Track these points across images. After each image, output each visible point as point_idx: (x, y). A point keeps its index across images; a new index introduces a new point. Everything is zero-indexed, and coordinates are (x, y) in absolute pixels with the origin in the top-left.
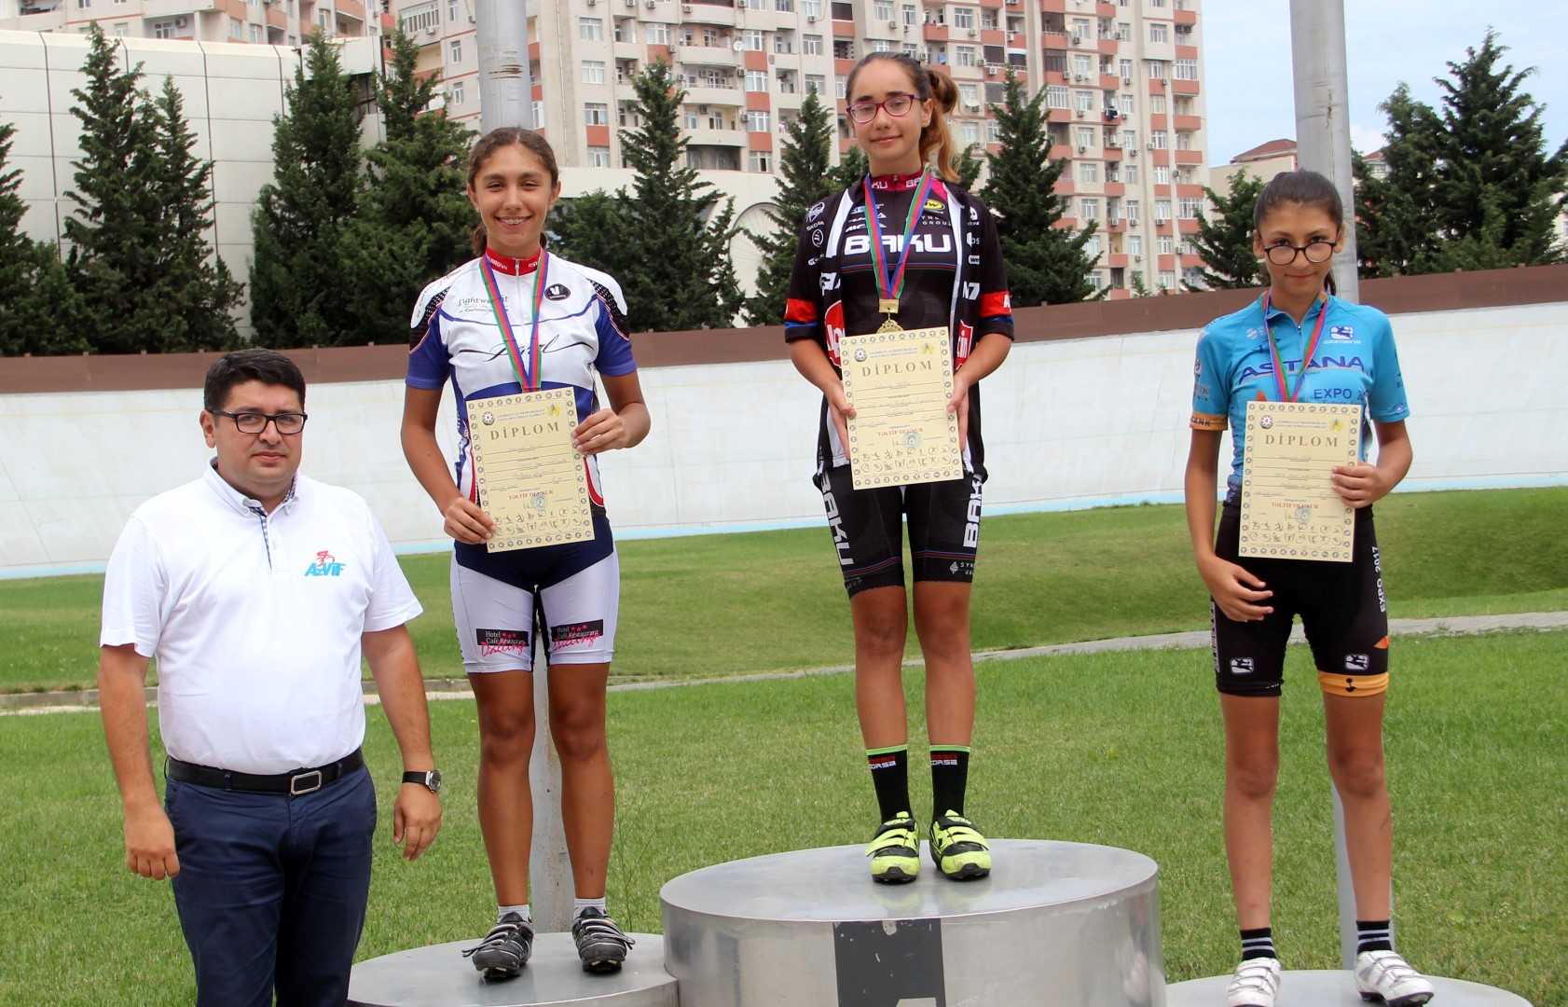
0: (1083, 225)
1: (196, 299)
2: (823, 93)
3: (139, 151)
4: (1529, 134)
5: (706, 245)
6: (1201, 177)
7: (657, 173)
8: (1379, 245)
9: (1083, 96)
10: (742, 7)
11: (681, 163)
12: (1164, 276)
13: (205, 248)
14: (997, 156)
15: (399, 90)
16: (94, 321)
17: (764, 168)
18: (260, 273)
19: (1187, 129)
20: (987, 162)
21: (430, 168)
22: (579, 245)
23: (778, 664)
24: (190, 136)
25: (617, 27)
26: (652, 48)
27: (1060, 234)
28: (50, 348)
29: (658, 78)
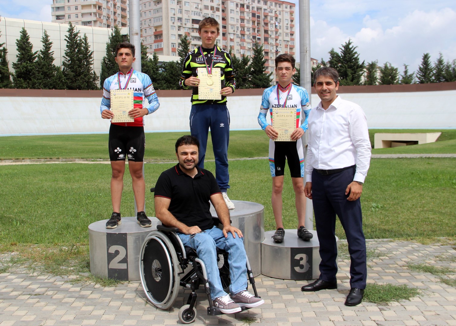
0: (270, 73)
1: (89, 79)
2: (220, 43)
3: (78, 48)
4: (357, 59)
9: (271, 47)
13: (91, 69)
16: (68, 83)
18: (102, 74)
20: (251, 59)
22: (168, 72)
24: (89, 46)
25: (179, 28)
26: (185, 33)
27: (265, 74)
28: (58, 88)
29: (185, 39)
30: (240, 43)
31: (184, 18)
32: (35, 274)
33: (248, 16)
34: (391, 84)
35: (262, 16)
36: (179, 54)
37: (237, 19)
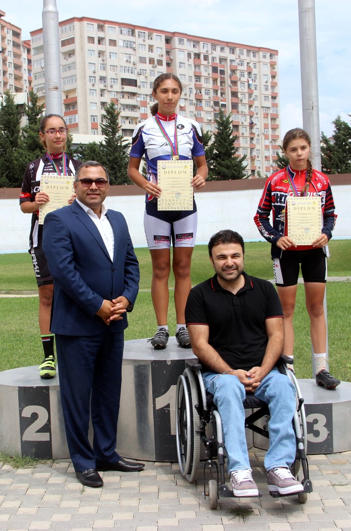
0: (242, 156)
5: (127, 159)
6: (278, 143)
7: (112, 137)
8: (331, 164)
9: (243, 117)
10: (140, 87)
11: (120, 133)
12: (267, 172)
14: (216, 134)
15: (32, 109)
19: (275, 128)
20: (213, 136)
25: (101, 92)
26: (112, 100)
27: (236, 158)
29: (112, 108)
30: (194, 113)
31: (109, 78)
33: (206, 72)
35: (227, 71)
36: (103, 131)
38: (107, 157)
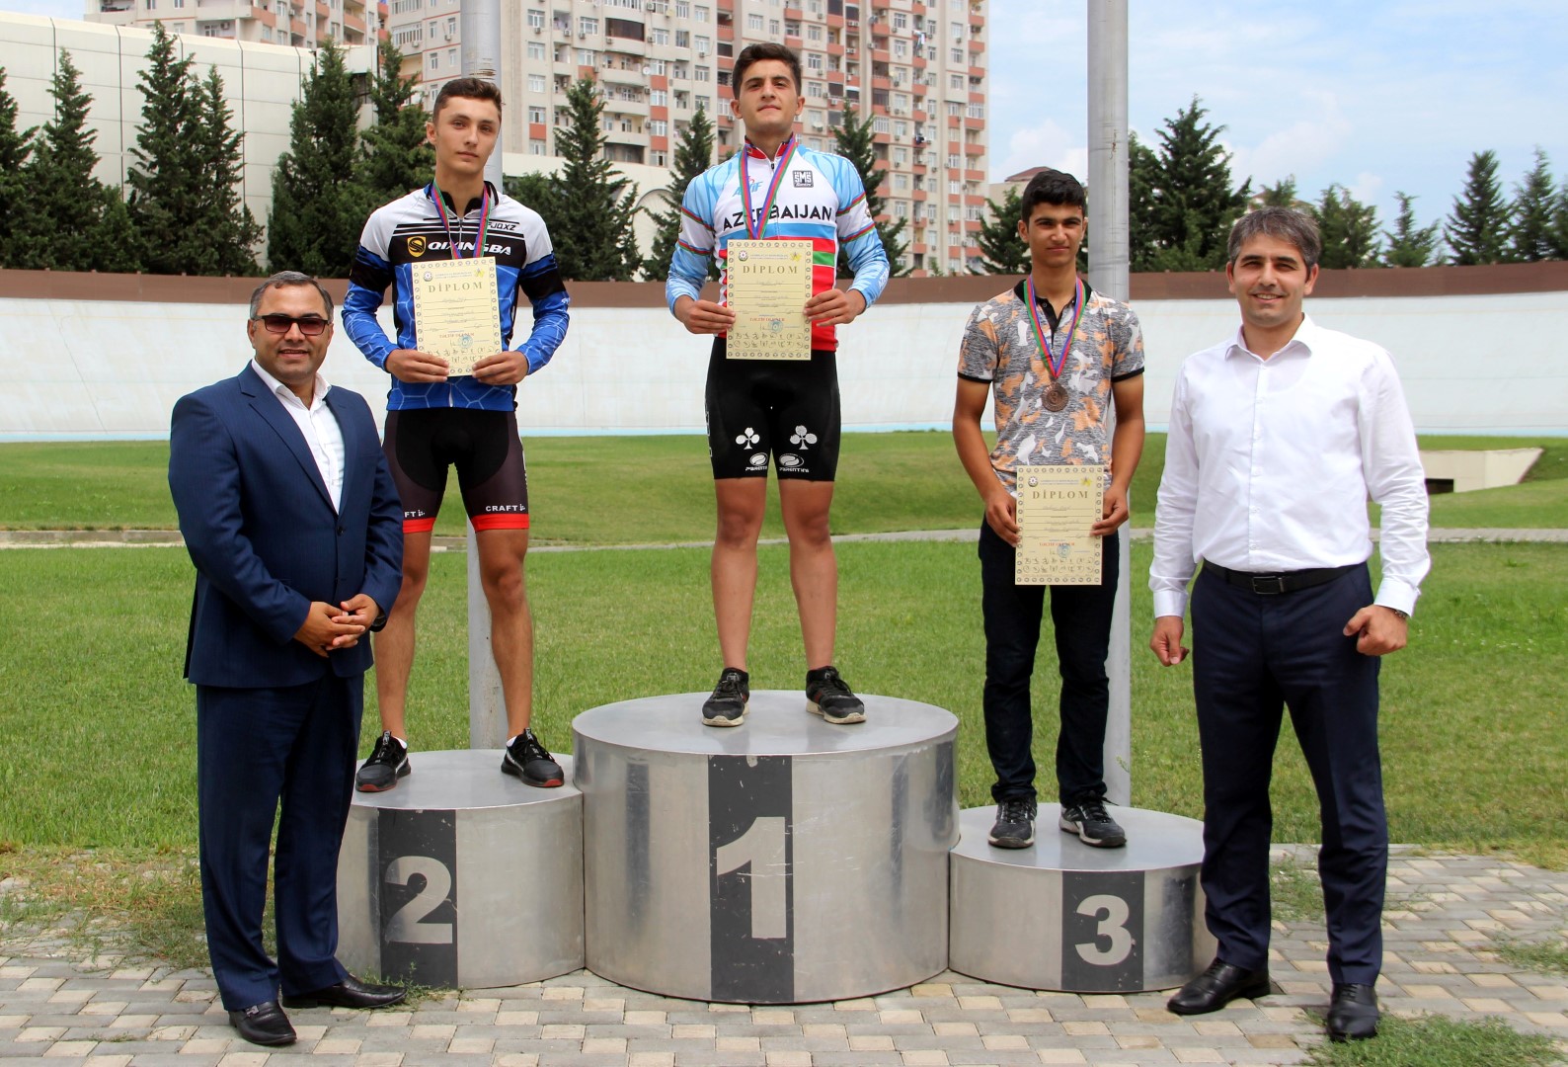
0: (895, 221)
1: (226, 236)
2: (708, 110)
3: (188, 121)
4: (1220, 174)
5: (615, 218)
6: (983, 190)
7: (581, 162)
9: (900, 125)
10: (650, 42)
11: (599, 156)
12: (953, 261)
13: (235, 197)
15: (387, 86)
16: (146, 248)
17: (661, 163)
18: (276, 218)
19: (974, 154)
21: (410, 147)
23: (655, 537)
24: (227, 112)
25: (556, 50)
26: (582, 68)
28: (112, 266)
29: (585, 91)
31: (576, 15)
32: (103, 961)
33: (814, 10)
34: (1350, 268)
35: (865, 10)
36: (559, 147)
37: (772, 21)
38: (568, 211)
